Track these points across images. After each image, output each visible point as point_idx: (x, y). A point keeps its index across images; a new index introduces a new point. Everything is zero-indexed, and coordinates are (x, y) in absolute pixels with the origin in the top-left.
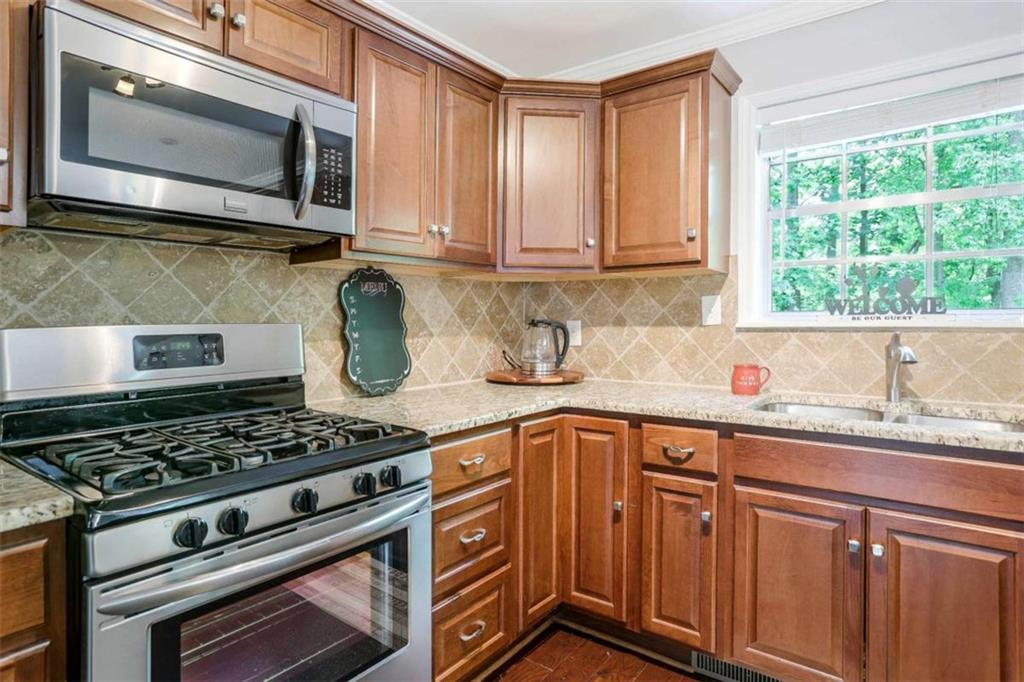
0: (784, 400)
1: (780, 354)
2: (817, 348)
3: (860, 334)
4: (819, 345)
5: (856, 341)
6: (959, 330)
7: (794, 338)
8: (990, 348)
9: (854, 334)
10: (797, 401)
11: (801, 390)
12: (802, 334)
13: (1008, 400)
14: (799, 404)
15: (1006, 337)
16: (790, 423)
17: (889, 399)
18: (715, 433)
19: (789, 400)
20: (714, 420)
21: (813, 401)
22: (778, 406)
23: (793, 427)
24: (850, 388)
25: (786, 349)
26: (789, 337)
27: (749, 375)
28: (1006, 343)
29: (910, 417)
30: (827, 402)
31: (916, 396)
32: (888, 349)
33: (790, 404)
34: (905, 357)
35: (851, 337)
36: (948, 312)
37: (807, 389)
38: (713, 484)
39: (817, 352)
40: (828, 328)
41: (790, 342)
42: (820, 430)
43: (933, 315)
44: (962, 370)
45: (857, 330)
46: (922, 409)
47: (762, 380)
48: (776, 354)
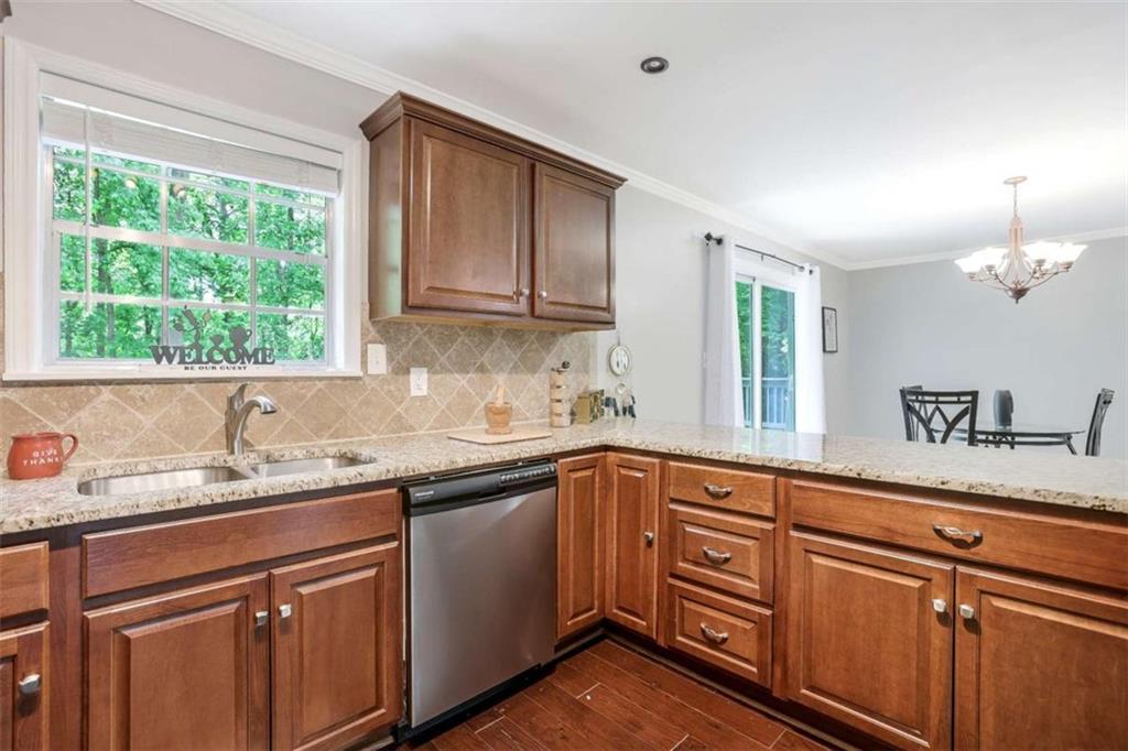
0: (101, 474)
1: (84, 415)
2: (140, 404)
3: (193, 385)
4: (143, 400)
5: (189, 394)
6: (286, 379)
7: (106, 393)
8: (309, 395)
9: (186, 386)
10: (120, 472)
11: (118, 457)
12: (118, 387)
13: (321, 437)
14: (125, 476)
15: (320, 385)
16: (179, 500)
17: (232, 452)
18: (42, 546)
19: (108, 473)
20: (43, 526)
21: (143, 468)
22: (94, 483)
23: (184, 505)
24: (182, 447)
25: (94, 407)
26: (99, 393)
27: (46, 448)
28: (320, 390)
29: (260, 466)
30: (161, 466)
31: (252, 446)
32: (231, 401)
33: (110, 477)
34: (265, 408)
35: (183, 389)
36: (277, 361)
37: (127, 455)
38: (41, 627)
39: (138, 409)
40: (155, 379)
41: (102, 398)
42: (219, 500)
43: (264, 366)
44: (289, 415)
45: (190, 381)
46: (268, 457)
47: (66, 451)
48: (78, 415)
